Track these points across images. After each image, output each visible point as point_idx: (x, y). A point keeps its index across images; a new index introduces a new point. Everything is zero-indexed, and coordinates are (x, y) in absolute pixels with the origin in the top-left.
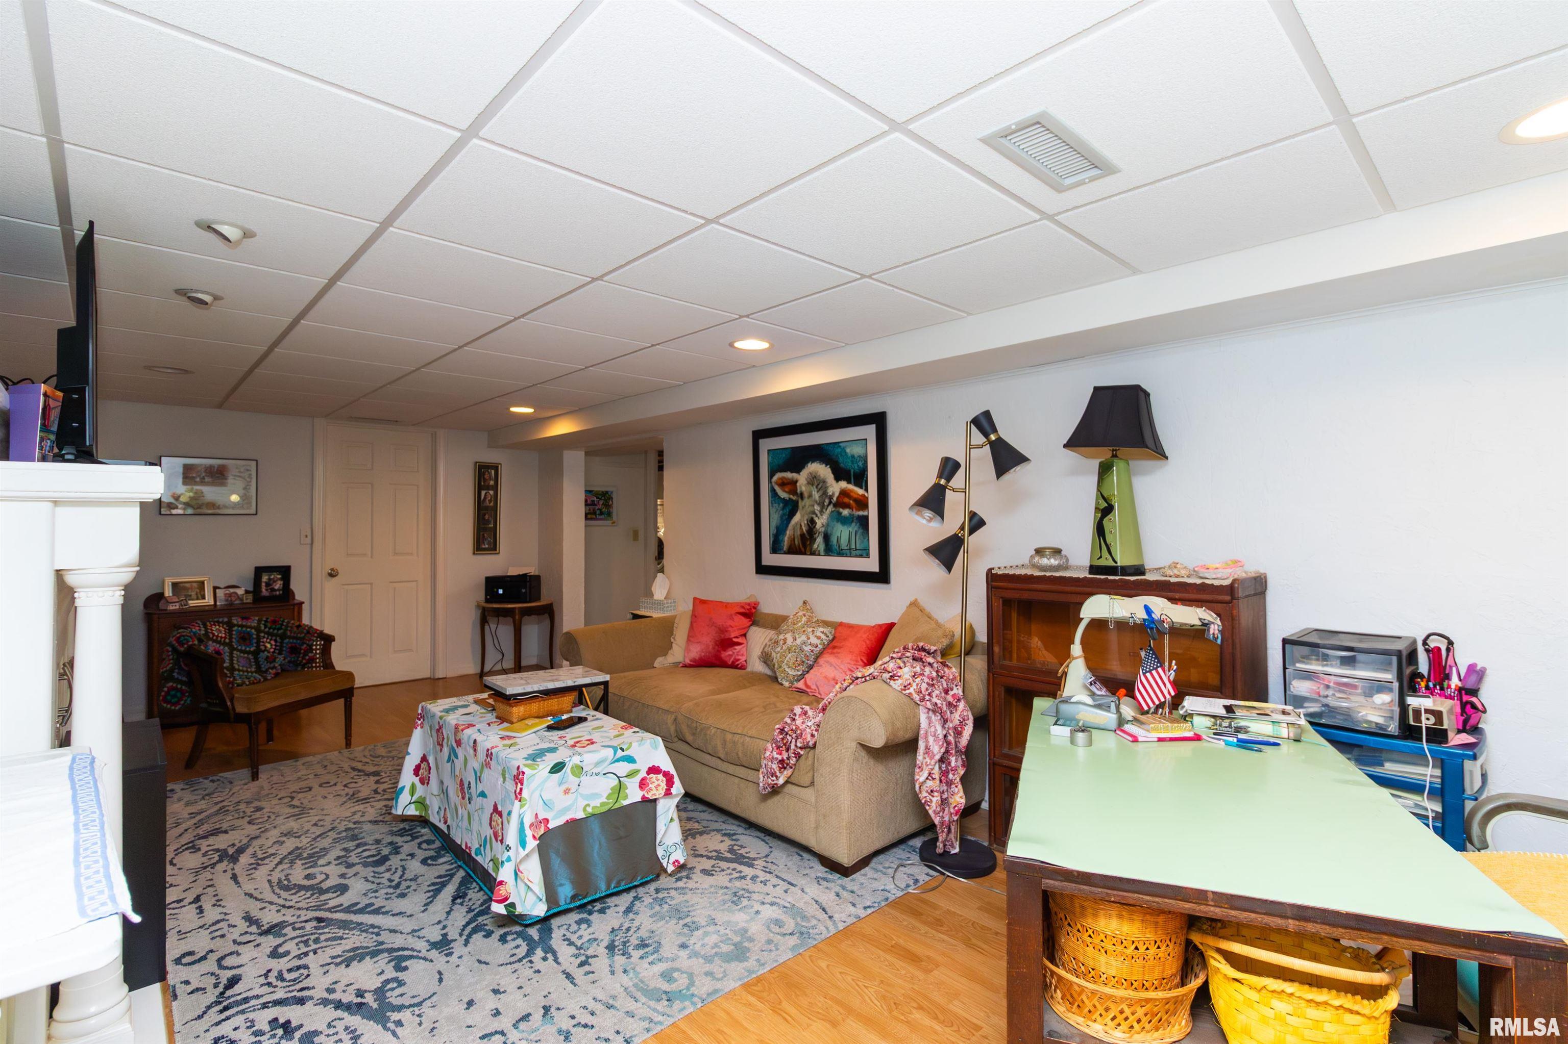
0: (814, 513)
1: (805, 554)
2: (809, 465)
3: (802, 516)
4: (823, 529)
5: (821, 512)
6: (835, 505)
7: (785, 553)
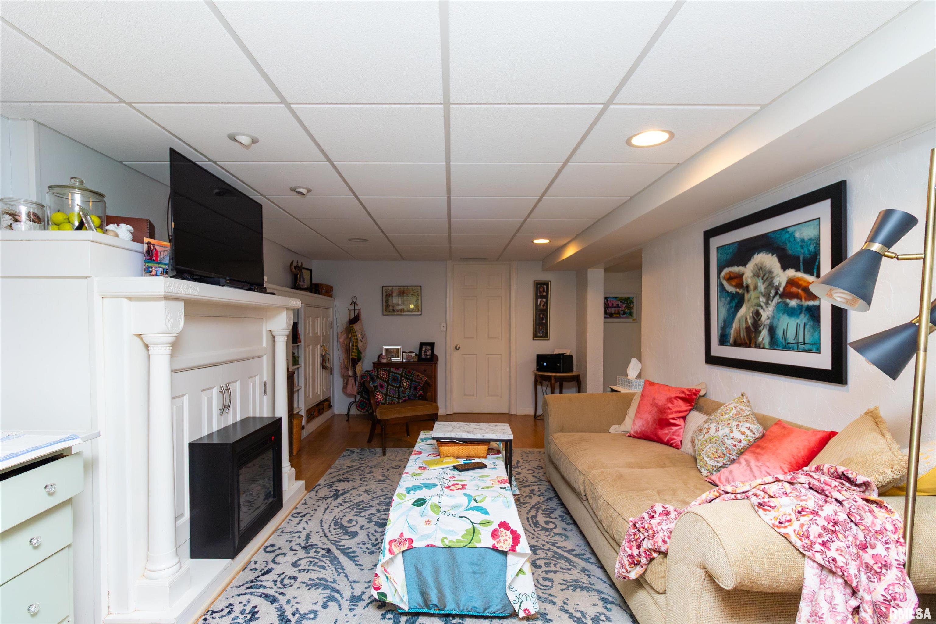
0: (759, 305)
1: (750, 347)
2: (755, 256)
3: (748, 309)
4: (768, 322)
5: (767, 304)
6: (782, 296)
7: (731, 345)
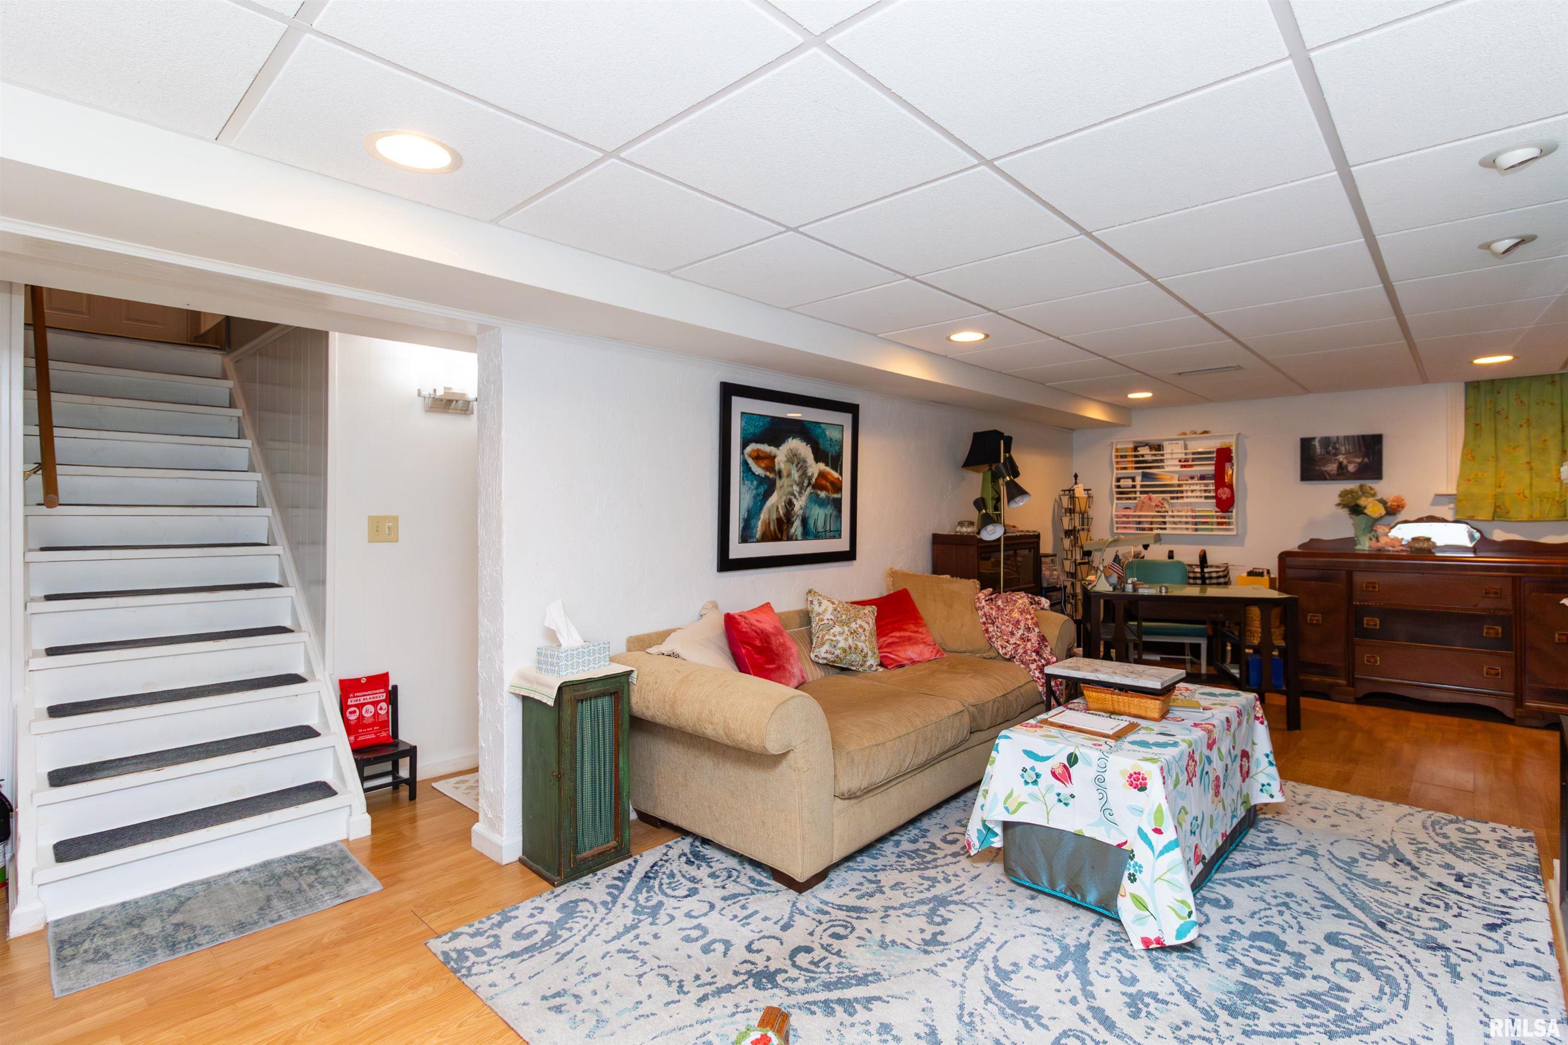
0: (793, 494)
3: (780, 497)
4: (801, 512)
5: (800, 493)
6: (814, 487)
